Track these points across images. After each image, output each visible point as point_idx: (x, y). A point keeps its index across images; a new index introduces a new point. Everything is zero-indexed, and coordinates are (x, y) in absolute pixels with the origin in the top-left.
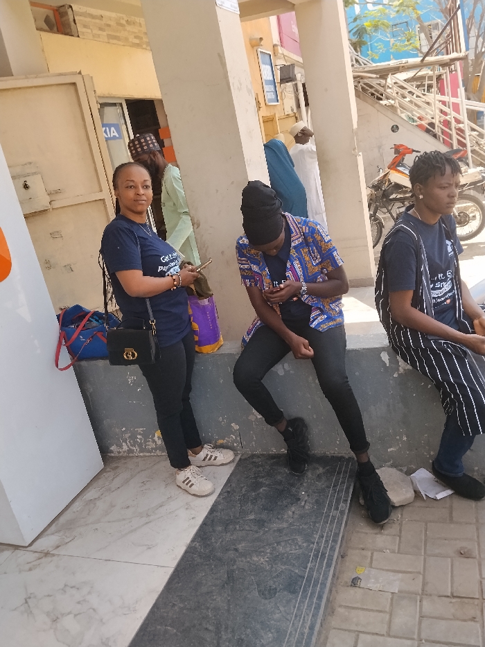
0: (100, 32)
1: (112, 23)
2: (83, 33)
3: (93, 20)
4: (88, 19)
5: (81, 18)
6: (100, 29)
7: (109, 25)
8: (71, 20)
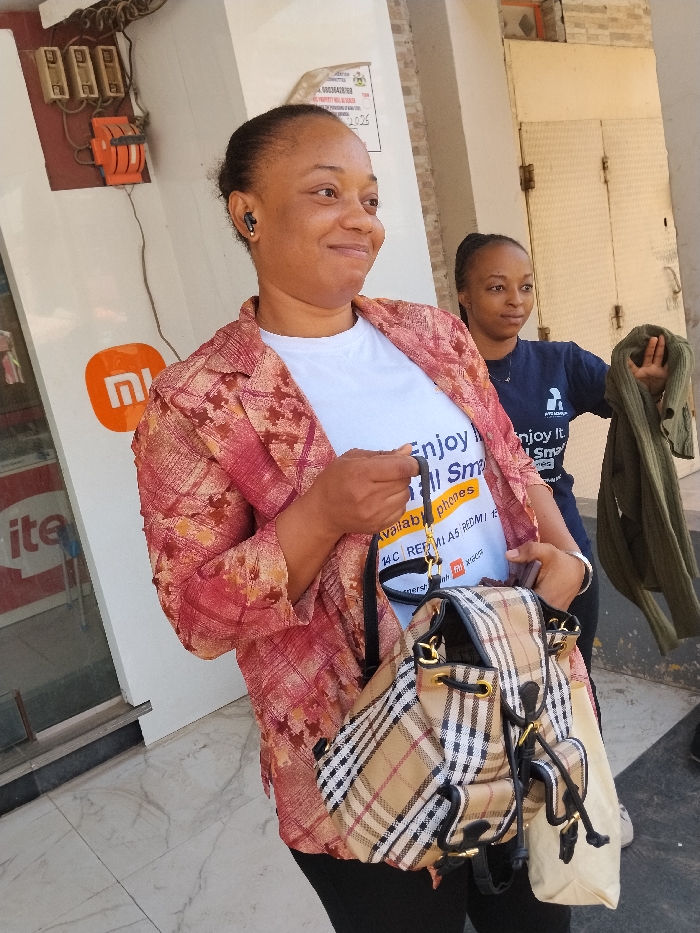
0: (600, 31)
1: (620, 16)
2: (573, 35)
3: (592, 15)
4: (584, 14)
5: (574, 14)
6: (602, 26)
7: (614, 20)
8: (558, 18)
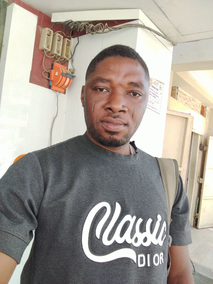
0: (183, 100)
1: (188, 98)
2: (179, 99)
3: (183, 95)
4: (181, 94)
6: (184, 99)
7: (187, 99)
8: (176, 93)
